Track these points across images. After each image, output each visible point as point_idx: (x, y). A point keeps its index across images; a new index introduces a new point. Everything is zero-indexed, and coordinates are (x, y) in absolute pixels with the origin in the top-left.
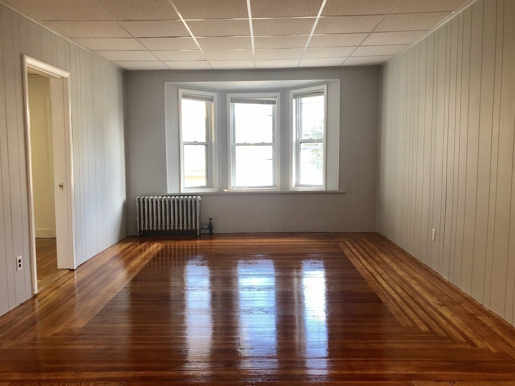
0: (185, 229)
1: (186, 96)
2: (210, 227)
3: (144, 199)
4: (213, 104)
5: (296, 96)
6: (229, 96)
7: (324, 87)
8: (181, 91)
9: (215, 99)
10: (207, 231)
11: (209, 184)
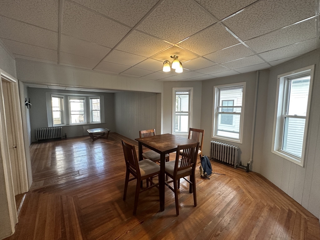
0: (57, 137)
1: (53, 97)
2: (66, 136)
3: (39, 130)
4: (63, 99)
5: (91, 99)
6: (68, 97)
7: (100, 97)
8: (52, 95)
9: (64, 98)
10: (65, 137)
11: (62, 123)
